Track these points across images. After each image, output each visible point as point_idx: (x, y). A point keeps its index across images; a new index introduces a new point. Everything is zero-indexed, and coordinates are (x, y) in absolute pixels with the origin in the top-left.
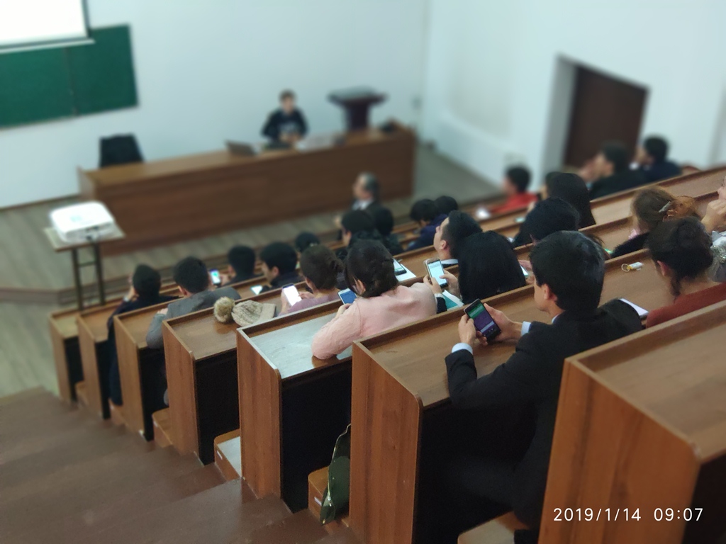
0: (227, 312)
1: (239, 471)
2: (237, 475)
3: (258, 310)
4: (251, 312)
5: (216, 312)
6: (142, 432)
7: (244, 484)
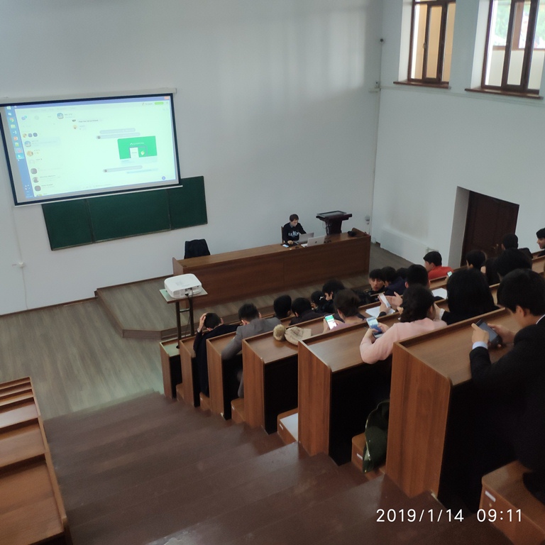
0: (282, 333)
1: (296, 437)
2: (294, 440)
3: (301, 333)
4: (297, 334)
5: (274, 334)
6: (222, 414)
7: (300, 446)
